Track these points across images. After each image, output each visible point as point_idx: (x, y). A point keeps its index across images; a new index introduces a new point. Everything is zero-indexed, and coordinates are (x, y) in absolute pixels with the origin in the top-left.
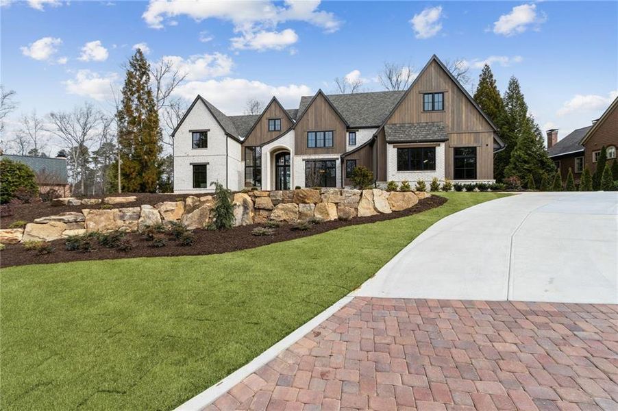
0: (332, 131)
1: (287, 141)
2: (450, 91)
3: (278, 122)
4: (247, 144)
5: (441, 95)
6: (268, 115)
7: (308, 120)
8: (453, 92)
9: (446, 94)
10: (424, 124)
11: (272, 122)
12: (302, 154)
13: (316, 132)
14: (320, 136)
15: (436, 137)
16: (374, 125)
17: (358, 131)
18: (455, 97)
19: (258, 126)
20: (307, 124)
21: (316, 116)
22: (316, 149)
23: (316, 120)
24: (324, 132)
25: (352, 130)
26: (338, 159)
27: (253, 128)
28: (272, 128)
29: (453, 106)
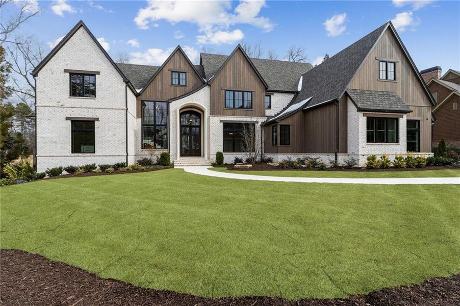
0: (251, 92)
1: (201, 98)
2: (400, 63)
3: (182, 76)
4: (143, 97)
5: (393, 64)
6: (170, 66)
7: (226, 77)
8: (402, 63)
9: (397, 64)
10: (381, 93)
11: (175, 75)
12: (219, 114)
13: (234, 91)
14: (239, 95)
15: (399, 108)
16: (287, 90)
17: (273, 94)
18: (404, 69)
19: (159, 77)
20: (225, 82)
21: (234, 73)
22: (234, 110)
23: (234, 78)
24: (243, 92)
25: (269, 92)
26: (257, 122)
27: (153, 78)
28: (175, 82)
29: (402, 77)
